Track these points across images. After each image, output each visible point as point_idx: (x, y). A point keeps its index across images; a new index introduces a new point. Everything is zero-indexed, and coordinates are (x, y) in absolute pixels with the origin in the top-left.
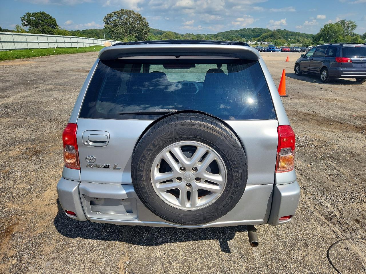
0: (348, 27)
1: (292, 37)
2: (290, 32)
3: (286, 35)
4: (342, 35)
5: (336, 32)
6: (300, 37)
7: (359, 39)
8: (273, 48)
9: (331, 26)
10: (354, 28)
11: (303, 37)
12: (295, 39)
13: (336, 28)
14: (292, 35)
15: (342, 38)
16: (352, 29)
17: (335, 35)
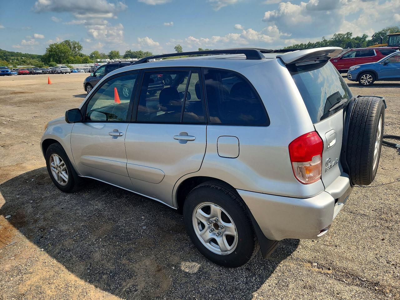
0: (75, 47)
1: (13, 58)
2: (9, 52)
3: (5, 56)
4: (71, 55)
5: (65, 53)
6: (23, 58)
7: (89, 60)
8: (7, 71)
9: (57, 46)
10: (80, 49)
11: (27, 57)
12: (17, 60)
13: (62, 48)
14: (12, 56)
15: (72, 58)
16: (79, 50)
17: (64, 55)
